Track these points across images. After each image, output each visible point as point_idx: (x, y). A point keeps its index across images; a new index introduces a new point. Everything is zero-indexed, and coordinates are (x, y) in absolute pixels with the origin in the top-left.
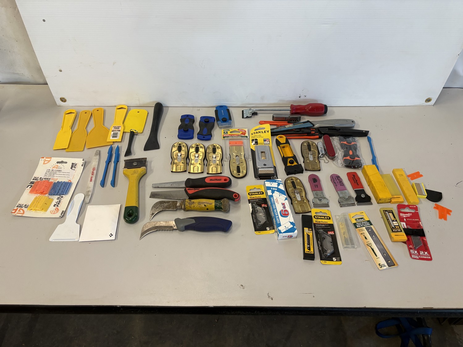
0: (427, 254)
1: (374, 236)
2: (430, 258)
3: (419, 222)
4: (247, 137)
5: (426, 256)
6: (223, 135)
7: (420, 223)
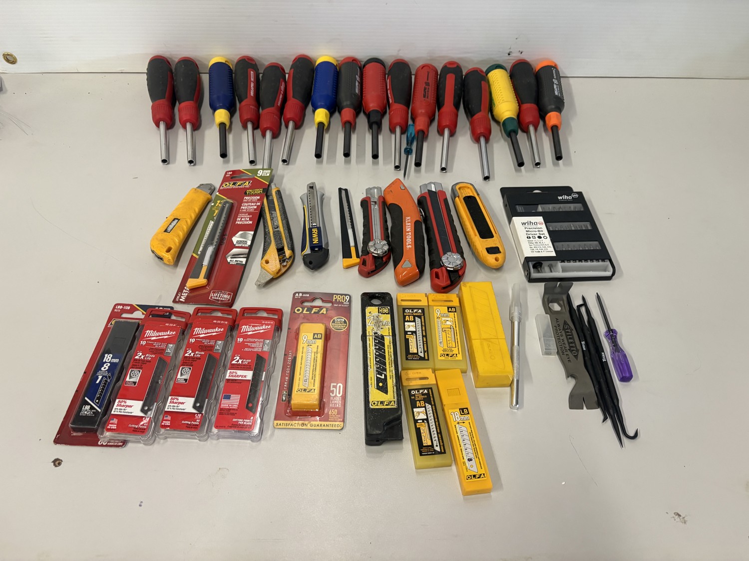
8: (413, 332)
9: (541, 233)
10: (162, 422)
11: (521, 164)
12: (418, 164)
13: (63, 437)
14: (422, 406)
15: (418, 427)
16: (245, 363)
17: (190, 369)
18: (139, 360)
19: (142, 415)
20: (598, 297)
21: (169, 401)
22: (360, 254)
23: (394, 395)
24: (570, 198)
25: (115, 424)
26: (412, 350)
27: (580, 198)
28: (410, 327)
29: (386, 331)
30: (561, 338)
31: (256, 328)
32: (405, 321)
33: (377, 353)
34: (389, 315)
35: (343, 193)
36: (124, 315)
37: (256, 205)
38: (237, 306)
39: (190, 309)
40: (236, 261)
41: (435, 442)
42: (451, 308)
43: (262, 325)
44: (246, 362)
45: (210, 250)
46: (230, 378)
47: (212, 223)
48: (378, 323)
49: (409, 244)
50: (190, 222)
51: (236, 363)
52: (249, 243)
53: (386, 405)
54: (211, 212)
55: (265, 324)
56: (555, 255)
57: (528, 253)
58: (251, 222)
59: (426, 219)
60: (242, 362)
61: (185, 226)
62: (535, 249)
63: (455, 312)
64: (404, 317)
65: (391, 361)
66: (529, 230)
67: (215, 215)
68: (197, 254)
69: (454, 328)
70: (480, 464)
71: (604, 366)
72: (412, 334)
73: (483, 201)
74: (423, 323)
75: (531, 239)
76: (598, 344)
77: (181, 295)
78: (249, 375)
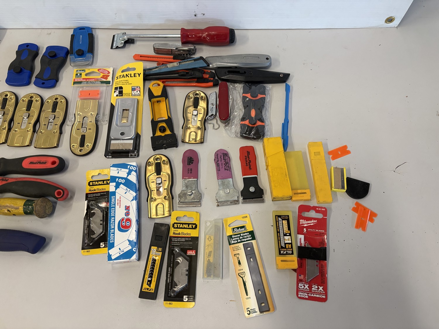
0: (322, 290)
1: (252, 259)
2: (324, 297)
3: (324, 234)
4: (108, 82)
5: (320, 294)
6: (74, 80)
7: (325, 237)
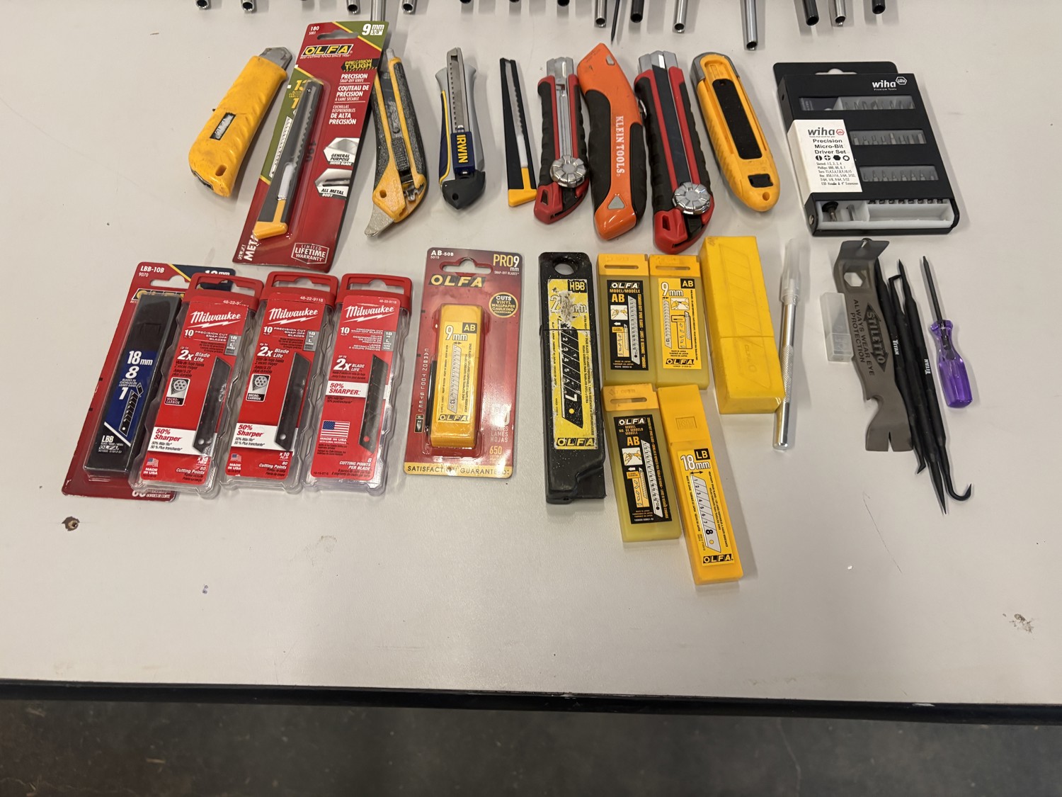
8: (625, 323)
9: (840, 149)
10: (228, 465)
11: (812, 20)
12: (636, 17)
13: (75, 484)
14: (635, 444)
15: (628, 477)
16: (355, 370)
17: (267, 377)
18: (185, 362)
19: (196, 452)
20: (926, 265)
21: (237, 430)
22: (538, 181)
23: (592, 429)
24: (893, 84)
25: (155, 468)
26: (621, 352)
27: (910, 87)
28: (619, 313)
29: (580, 322)
30: (861, 334)
31: (370, 312)
32: (610, 303)
33: (566, 360)
34: (586, 295)
35: (508, 67)
36: (156, 283)
37: (361, 90)
38: (338, 271)
39: (261, 273)
40: (331, 191)
41: (656, 502)
42: (687, 280)
43: (380, 305)
44: (357, 367)
45: (289, 171)
46: (332, 394)
47: (289, 122)
48: (568, 308)
49: (621, 167)
50: (253, 121)
51: (341, 369)
52: (352, 159)
53: (581, 445)
54: (288, 101)
55: (383, 304)
56: (860, 190)
57: (817, 187)
58: (354, 122)
59: (648, 120)
60: (350, 367)
61: (244, 127)
62: (828, 178)
63: (693, 287)
64: (610, 295)
65: (589, 372)
66: (820, 143)
67: (293, 107)
68: (268, 178)
69: (691, 315)
70: (725, 539)
71: (927, 381)
72: (622, 325)
73: (745, 89)
74: (640, 307)
75: (823, 161)
76: (920, 344)
77: (246, 250)
78: (362, 389)
